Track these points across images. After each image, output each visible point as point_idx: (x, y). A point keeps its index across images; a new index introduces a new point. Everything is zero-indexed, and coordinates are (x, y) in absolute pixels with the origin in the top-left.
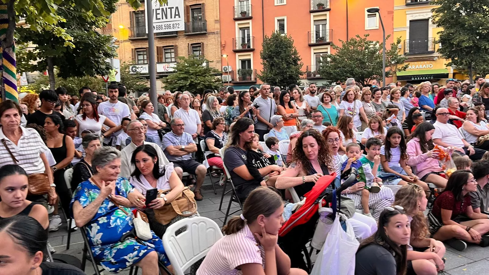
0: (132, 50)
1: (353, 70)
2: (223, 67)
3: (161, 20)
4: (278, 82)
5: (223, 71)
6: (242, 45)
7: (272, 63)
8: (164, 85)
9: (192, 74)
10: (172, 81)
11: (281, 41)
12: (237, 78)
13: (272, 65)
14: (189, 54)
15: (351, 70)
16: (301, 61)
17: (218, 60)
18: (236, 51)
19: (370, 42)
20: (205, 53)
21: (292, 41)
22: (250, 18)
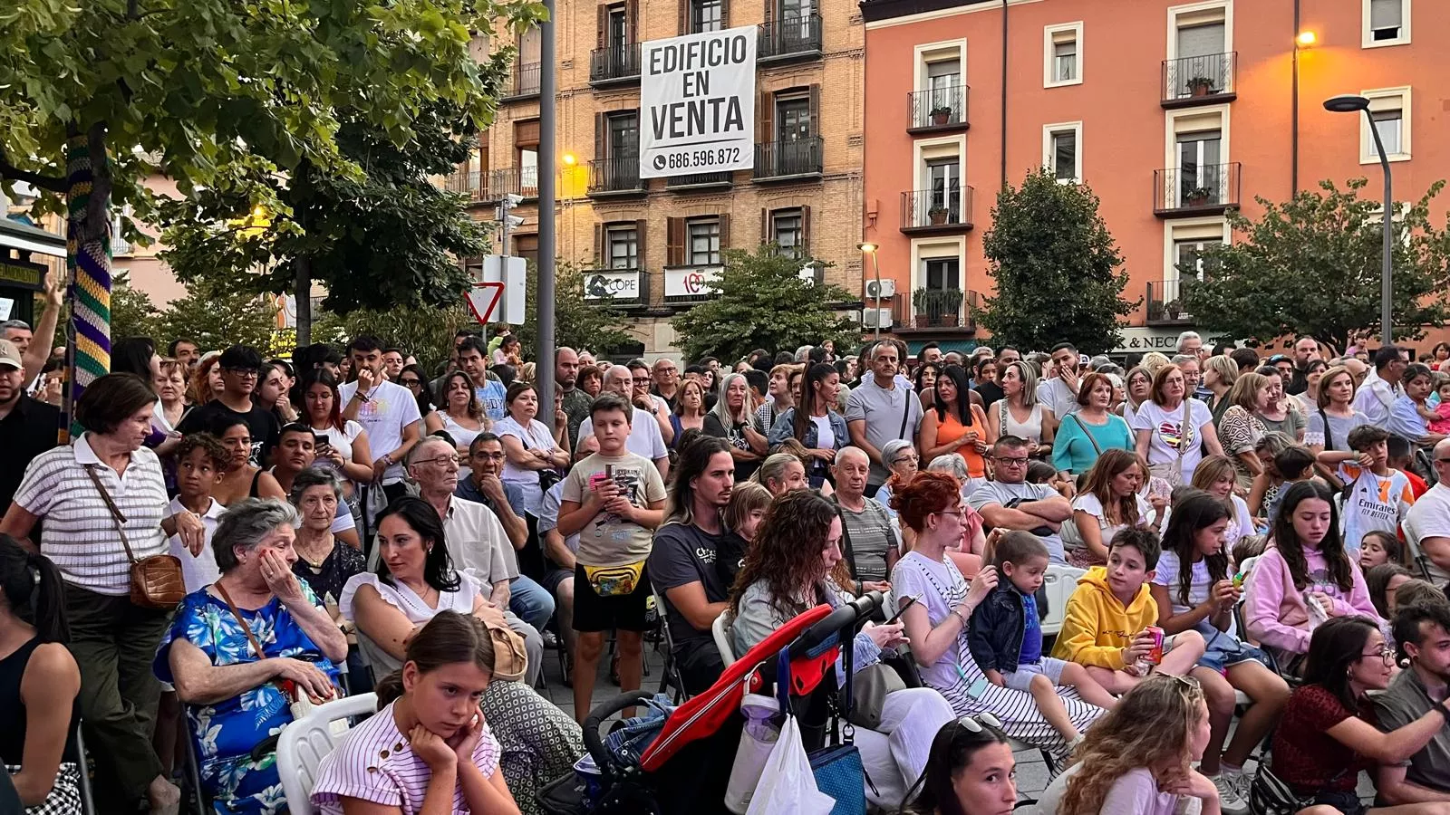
0: (597, 226)
1: (1302, 301)
2: (868, 283)
3: (686, 139)
4: (1039, 334)
5: (868, 295)
6: (930, 213)
7: (1022, 270)
8: (679, 337)
9: (765, 304)
10: (701, 325)
11: (1056, 201)
12: (912, 317)
13: (1022, 278)
14: (763, 242)
15: (1294, 300)
16: (1121, 267)
17: (852, 259)
18: (911, 234)
19: (1370, 206)
20: (814, 238)
21: (1093, 200)
22: (963, 129)
